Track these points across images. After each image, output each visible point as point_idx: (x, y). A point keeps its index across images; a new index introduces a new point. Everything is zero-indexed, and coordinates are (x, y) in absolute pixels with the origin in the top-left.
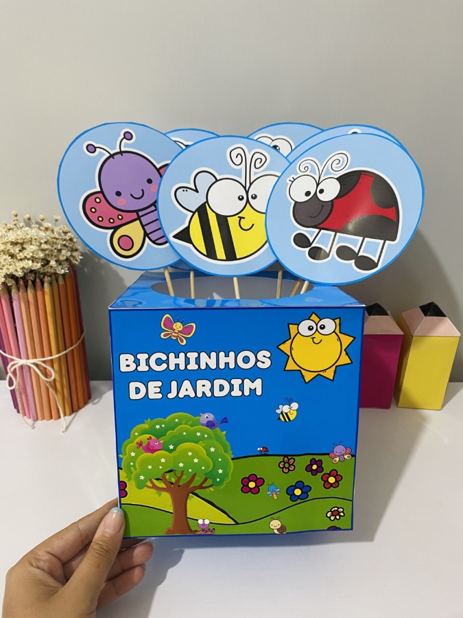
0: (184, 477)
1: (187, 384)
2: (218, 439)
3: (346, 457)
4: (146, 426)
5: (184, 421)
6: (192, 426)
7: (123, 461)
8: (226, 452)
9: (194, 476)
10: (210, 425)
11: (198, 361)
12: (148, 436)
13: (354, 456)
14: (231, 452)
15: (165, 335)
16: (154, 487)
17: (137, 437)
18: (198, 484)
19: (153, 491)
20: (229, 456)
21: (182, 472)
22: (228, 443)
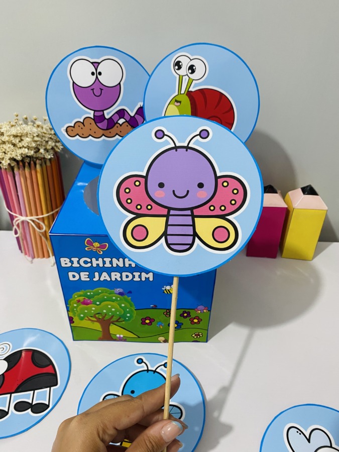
0: (107, 316)
1: (105, 274)
2: (126, 300)
3: (205, 311)
4: (81, 293)
5: (104, 292)
6: (110, 294)
7: (70, 308)
8: (131, 306)
9: (112, 317)
10: (121, 294)
11: (111, 262)
12: (83, 297)
13: (210, 311)
14: (134, 307)
15: (88, 249)
16: (90, 320)
17: (76, 298)
18: (115, 320)
19: (89, 322)
20: (133, 308)
21: (106, 315)
22: (132, 303)
